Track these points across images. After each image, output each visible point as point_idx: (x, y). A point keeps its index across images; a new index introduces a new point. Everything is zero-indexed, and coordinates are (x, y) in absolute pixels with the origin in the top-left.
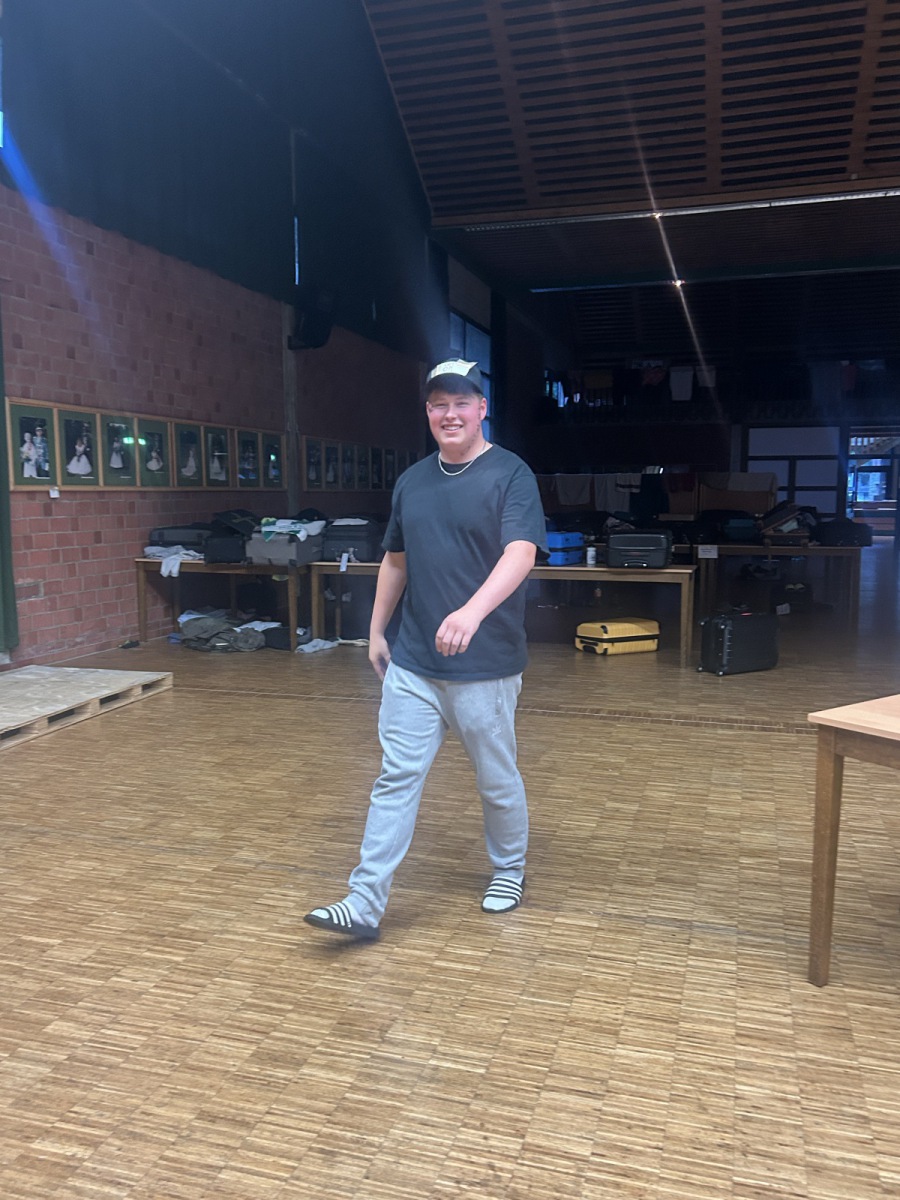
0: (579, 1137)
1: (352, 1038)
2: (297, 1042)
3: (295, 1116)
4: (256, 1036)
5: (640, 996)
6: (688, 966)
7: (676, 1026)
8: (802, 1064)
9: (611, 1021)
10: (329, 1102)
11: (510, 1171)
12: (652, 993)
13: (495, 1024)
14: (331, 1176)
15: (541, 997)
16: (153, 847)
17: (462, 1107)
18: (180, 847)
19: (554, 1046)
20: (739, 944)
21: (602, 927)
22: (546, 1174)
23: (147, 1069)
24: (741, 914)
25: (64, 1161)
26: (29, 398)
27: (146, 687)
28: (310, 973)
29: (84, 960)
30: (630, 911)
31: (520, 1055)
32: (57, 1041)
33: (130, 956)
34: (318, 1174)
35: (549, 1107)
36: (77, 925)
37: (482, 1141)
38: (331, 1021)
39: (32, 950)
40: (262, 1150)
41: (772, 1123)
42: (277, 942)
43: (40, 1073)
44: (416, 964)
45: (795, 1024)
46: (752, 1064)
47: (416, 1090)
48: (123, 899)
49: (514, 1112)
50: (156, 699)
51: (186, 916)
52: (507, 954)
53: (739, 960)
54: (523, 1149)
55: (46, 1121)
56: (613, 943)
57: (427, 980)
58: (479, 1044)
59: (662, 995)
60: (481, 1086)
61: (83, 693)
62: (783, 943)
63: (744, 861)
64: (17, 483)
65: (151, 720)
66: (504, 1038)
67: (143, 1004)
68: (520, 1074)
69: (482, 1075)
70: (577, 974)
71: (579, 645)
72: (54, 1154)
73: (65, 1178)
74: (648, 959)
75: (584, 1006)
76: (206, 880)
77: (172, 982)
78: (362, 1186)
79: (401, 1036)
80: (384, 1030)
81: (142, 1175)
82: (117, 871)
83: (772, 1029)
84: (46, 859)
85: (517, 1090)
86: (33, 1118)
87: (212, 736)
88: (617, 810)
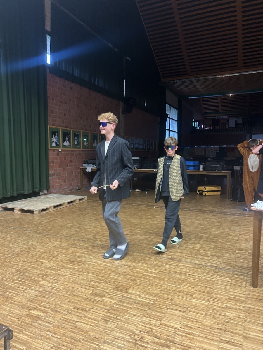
0: (177, 322)
1: (118, 291)
2: (103, 291)
3: (99, 310)
4: (92, 289)
5: (201, 286)
6: (216, 279)
7: (210, 295)
8: (246, 308)
9: (191, 292)
10: (109, 307)
11: (156, 330)
12: (204, 285)
13: (158, 290)
14: (106, 327)
15: (172, 284)
16: (74, 239)
17: (145, 311)
18: (82, 240)
19: (174, 297)
20: (233, 274)
21: (193, 267)
22: (166, 332)
23: (63, 295)
24: (234, 266)
25: (38, 316)
26: (54, 126)
27: (80, 200)
28: (110, 273)
29: (52, 266)
30: (202, 263)
31: (164, 299)
32: (42, 286)
33: (64, 266)
34: (103, 326)
35: (170, 314)
36: (52, 258)
37: (149, 321)
38: (113, 286)
39: (40, 263)
40: (89, 318)
41: (235, 324)
42: (102, 265)
43: (36, 294)
44: (139, 273)
45: (246, 297)
46: (231, 307)
47: (133, 306)
48: (65, 252)
49: (160, 314)
50: (82, 203)
51: (80, 257)
52: (164, 272)
53: (232, 278)
54: (160, 324)
55: (35, 306)
56: (195, 271)
57: (141, 277)
58: (153, 295)
59: (207, 286)
60: (151, 306)
61: (63, 201)
62: (246, 274)
63: (238, 251)
64: (50, 147)
65: (80, 208)
66: (160, 294)
67: (65, 278)
68: (163, 304)
69: (152, 304)
70: (183, 279)
71: (198, 193)
72: (36, 314)
73: (37, 320)
74: (205, 276)
75: (184, 288)
76: (87, 248)
77: (73, 273)
78: (114, 330)
79: (132, 292)
80: (127, 289)
81: (57, 322)
82: (64, 245)
83: (239, 298)
84: (47, 241)
85: (161, 308)
86: (32, 305)
87: (95, 213)
88: (202, 236)
